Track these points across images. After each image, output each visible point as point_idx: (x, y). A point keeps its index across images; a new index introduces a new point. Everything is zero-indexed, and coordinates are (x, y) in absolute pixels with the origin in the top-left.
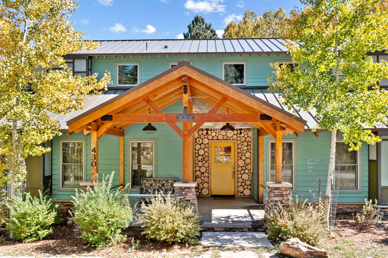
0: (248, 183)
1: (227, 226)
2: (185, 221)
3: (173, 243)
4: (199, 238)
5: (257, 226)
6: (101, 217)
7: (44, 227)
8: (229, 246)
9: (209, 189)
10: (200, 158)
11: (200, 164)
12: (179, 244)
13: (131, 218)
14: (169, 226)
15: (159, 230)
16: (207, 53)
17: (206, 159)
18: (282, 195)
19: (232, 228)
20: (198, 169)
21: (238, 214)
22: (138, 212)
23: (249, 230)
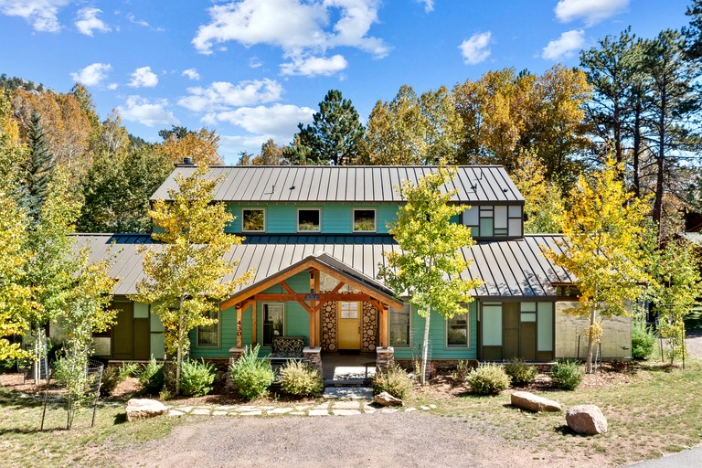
0: (373, 338)
1: (345, 382)
2: (312, 380)
3: (304, 396)
4: (322, 392)
5: (368, 382)
6: (254, 379)
7: (207, 385)
8: (343, 398)
9: (336, 344)
10: (327, 314)
11: (327, 320)
12: (308, 397)
13: (273, 378)
14: (301, 385)
15: (293, 387)
16: (336, 201)
17: (333, 315)
18: (386, 359)
19: (348, 383)
20: (325, 325)
21: (356, 371)
22: (278, 373)
23: (362, 386)
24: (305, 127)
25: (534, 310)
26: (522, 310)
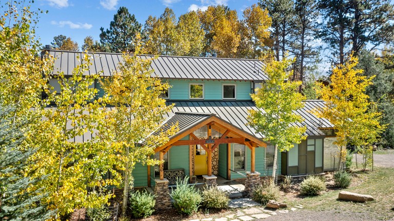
9: (194, 172)
19: (233, 197)
23: (241, 198)
24: (105, 30)
25: (314, 144)
26: (308, 144)
